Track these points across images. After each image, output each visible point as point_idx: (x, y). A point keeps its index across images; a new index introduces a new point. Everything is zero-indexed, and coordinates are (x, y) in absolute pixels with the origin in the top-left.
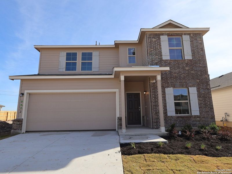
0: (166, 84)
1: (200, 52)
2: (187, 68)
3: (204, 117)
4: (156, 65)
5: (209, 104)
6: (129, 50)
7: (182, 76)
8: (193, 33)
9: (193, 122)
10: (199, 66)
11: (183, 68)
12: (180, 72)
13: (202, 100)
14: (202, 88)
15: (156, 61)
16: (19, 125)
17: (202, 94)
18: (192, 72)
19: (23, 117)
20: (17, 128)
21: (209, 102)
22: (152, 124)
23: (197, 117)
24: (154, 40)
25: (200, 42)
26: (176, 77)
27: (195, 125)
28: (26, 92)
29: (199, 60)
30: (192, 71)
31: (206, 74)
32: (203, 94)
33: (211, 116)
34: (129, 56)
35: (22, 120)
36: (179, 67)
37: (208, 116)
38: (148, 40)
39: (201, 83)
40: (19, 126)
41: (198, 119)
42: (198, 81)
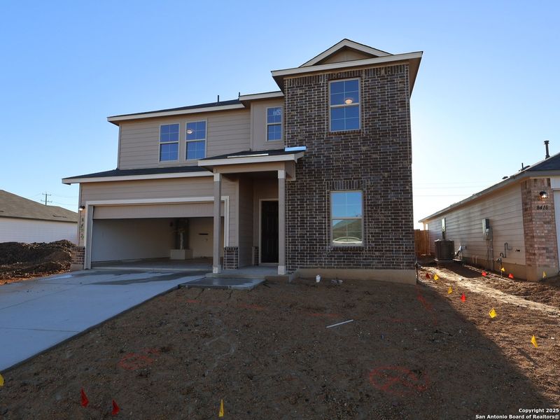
0: (316, 183)
1: (398, 110)
2: (364, 149)
3: (390, 251)
4: (300, 146)
5: (405, 225)
6: (270, 111)
7: (351, 165)
8: (386, 68)
9: (365, 259)
10: (392, 141)
11: (356, 147)
12: (347, 157)
13: (389, 216)
14: (393, 191)
15: (300, 138)
16: (80, 256)
17: (391, 202)
18: (374, 156)
19: (85, 245)
20: (78, 261)
21: (406, 219)
23: (375, 251)
24: (299, 92)
25: (401, 85)
26: (338, 168)
27: (370, 265)
28: (87, 203)
29: (394, 129)
30: (375, 153)
31: (406, 160)
32: (394, 202)
33: (406, 248)
34: (268, 125)
35: (84, 249)
36: (346, 148)
37: (399, 248)
38: (288, 93)
39: (392, 180)
40: (81, 258)
41: (377, 254)
42: (386, 174)
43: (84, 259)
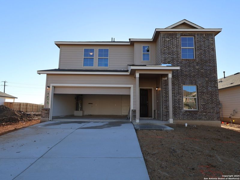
0: (176, 81)
1: (211, 52)
2: (197, 67)
3: (210, 112)
4: (168, 64)
5: (215, 101)
6: (144, 47)
7: (192, 74)
8: (205, 34)
9: (199, 116)
10: (209, 65)
11: (194, 67)
12: (190, 70)
13: (209, 97)
14: (210, 86)
15: (168, 60)
16: (46, 113)
17: (209, 91)
18: (202, 71)
19: (50, 107)
20: (45, 116)
21: (216, 99)
22: (163, 117)
23: (203, 112)
24: (168, 39)
25: (212, 42)
26: (186, 75)
27: (201, 119)
28: (51, 85)
29: (210, 60)
30: (202, 70)
31: (215, 73)
32: (211, 91)
33: (217, 111)
34: (143, 54)
35: (49, 109)
36: (189, 66)
37: (214, 111)
38: (162, 39)
39: (210, 81)
40: (47, 115)
41: (204, 113)
42: (207, 79)
43: (49, 115)
